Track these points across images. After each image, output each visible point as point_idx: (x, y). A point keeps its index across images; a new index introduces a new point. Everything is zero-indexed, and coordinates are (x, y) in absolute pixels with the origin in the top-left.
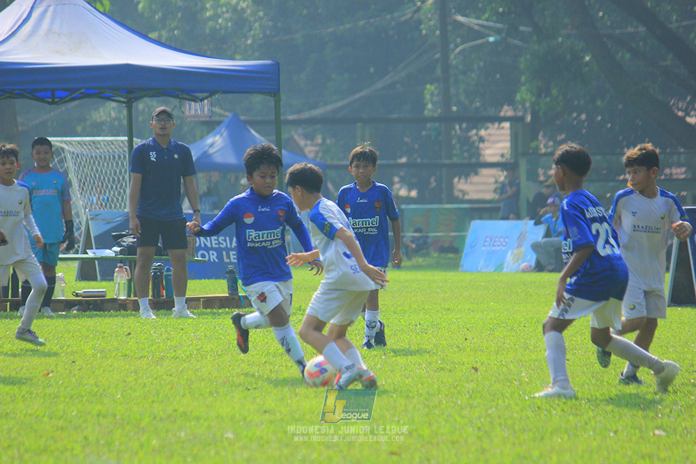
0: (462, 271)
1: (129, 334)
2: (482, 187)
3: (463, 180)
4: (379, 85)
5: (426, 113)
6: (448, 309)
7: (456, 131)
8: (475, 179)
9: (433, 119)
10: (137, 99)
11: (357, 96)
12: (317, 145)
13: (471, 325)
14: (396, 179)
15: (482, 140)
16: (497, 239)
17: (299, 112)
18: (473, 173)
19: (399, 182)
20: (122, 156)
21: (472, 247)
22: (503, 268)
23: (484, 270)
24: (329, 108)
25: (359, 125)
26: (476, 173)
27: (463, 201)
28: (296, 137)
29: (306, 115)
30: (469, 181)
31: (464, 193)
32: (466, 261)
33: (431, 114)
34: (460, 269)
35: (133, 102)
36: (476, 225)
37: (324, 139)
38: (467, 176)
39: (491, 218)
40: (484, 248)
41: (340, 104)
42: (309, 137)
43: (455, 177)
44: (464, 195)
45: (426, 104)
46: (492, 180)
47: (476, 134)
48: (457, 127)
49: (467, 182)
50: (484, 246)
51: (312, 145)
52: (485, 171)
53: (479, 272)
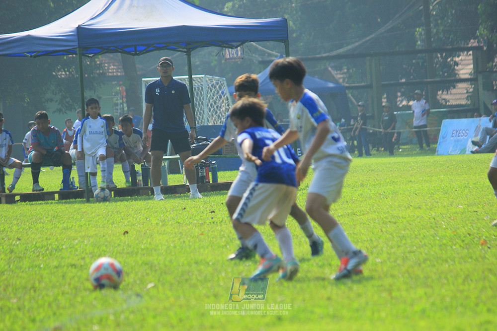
0: (438, 155)
1: (185, 208)
2: (458, 96)
3: (445, 92)
4: (382, 30)
5: (417, 47)
6: (411, 181)
7: (438, 58)
8: (453, 91)
9: (421, 51)
10: (193, 49)
11: (368, 38)
12: (344, 73)
13: (419, 192)
14: (399, 94)
15: (456, 64)
16: (461, 132)
17: (330, 51)
18: (452, 88)
19: (402, 96)
20: (200, 88)
21: (444, 138)
22: (466, 151)
23: (453, 153)
24: (350, 47)
25: (368, 58)
26: (454, 87)
27: (445, 107)
28: (330, 69)
29: (334, 53)
30: (449, 93)
31: (447, 101)
32: (440, 147)
33: (420, 48)
34: (436, 153)
35: (191, 51)
36: (446, 122)
37: (348, 69)
38: (448, 89)
39: (459, 117)
40: (453, 138)
41: (357, 44)
42: (338, 68)
43: (440, 91)
44: (446, 103)
45: (417, 41)
46: (465, 91)
47: (452, 60)
48: (439, 55)
49: (448, 93)
50: (452, 137)
51: (340, 74)
52: (460, 85)
53: (449, 154)
